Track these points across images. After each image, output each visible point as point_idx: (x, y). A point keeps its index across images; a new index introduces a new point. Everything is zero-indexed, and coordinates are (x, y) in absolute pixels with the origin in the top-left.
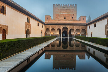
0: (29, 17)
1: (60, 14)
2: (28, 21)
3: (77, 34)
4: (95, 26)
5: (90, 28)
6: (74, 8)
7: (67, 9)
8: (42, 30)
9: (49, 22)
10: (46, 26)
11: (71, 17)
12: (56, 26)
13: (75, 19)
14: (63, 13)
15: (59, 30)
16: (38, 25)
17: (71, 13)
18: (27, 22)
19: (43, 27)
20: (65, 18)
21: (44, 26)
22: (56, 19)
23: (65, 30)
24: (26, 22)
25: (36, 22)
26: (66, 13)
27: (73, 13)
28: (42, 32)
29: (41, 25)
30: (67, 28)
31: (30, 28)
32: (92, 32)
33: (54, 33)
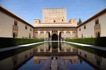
1: (50, 17)
3: (67, 37)
4: (85, 28)
5: (80, 30)
6: (63, 11)
7: (56, 12)
9: (38, 25)
10: (35, 29)
11: (61, 20)
14: (53, 16)
15: (48, 34)
16: (26, 28)
17: (60, 16)
18: (15, 24)
19: (31, 30)
20: (54, 21)
22: (45, 22)
23: (55, 33)
25: (24, 25)
26: (56, 16)
27: (63, 16)
28: (30, 36)
29: (29, 27)
31: (18, 31)
32: (82, 35)
33: (43, 37)
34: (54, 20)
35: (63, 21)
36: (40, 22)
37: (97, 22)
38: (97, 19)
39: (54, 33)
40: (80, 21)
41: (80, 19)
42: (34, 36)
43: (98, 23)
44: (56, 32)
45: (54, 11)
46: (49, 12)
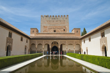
0: (11, 31)
1: (49, 26)
2: (10, 35)
3: (70, 50)
4: (90, 40)
5: (84, 42)
6: (65, 19)
7: (56, 20)
8: (26, 46)
9: (35, 35)
10: (32, 40)
11: (62, 29)
12: (44, 41)
13: (67, 32)
15: (47, 46)
17: (62, 25)
19: (27, 42)
20: (55, 31)
21: (28, 40)
22: (44, 32)
24: (8, 37)
25: (19, 37)
27: (64, 25)
28: (26, 48)
29: (25, 39)
31: (12, 43)
32: (87, 48)
33: (41, 50)
34: (54, 29)
35: (64, 31)
36: (37, 31)
37: (103, 34)
38: (103, 32)
39: (54, 45)
40: (85, 32)
41: (85, 29)
42: (30, 49)
43: (104, 36)
44: (56, 43)
45: (55, 19)
46: (48, 20)
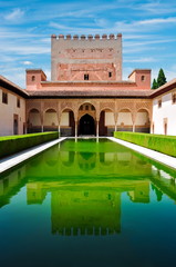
1: (73, 65)
3: (122, 124)
4: (175, 100)
5: (160, 105)
8: (16, 116)
9: (38, 88)
10: (30, 101)
11: (105, 73)
12: (60, 101)
13: (118, 80)
15: (67, 114)
16: (5, 101)
17: (104, 61)
19: (18, 105)
20: (86, 77)
21: (22, 101)
22: (59, 79)
23: (87, 112)
26: (90, 62)
27: (110, 61)
28: (16, 121)
29: (12, 98)
30: (93, 108)
32: (165, 120)
33: (53, 124)
34: (85, 73)
35: (110, 76)
36: (44, 78)
39: (84, 113)
40: (162, 79)
41: (161, 71)
42: (28, 122)
44: (90, 108)
46: (70, 47)
